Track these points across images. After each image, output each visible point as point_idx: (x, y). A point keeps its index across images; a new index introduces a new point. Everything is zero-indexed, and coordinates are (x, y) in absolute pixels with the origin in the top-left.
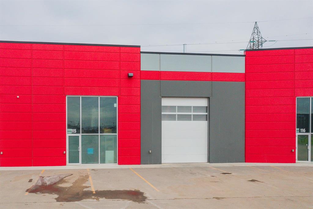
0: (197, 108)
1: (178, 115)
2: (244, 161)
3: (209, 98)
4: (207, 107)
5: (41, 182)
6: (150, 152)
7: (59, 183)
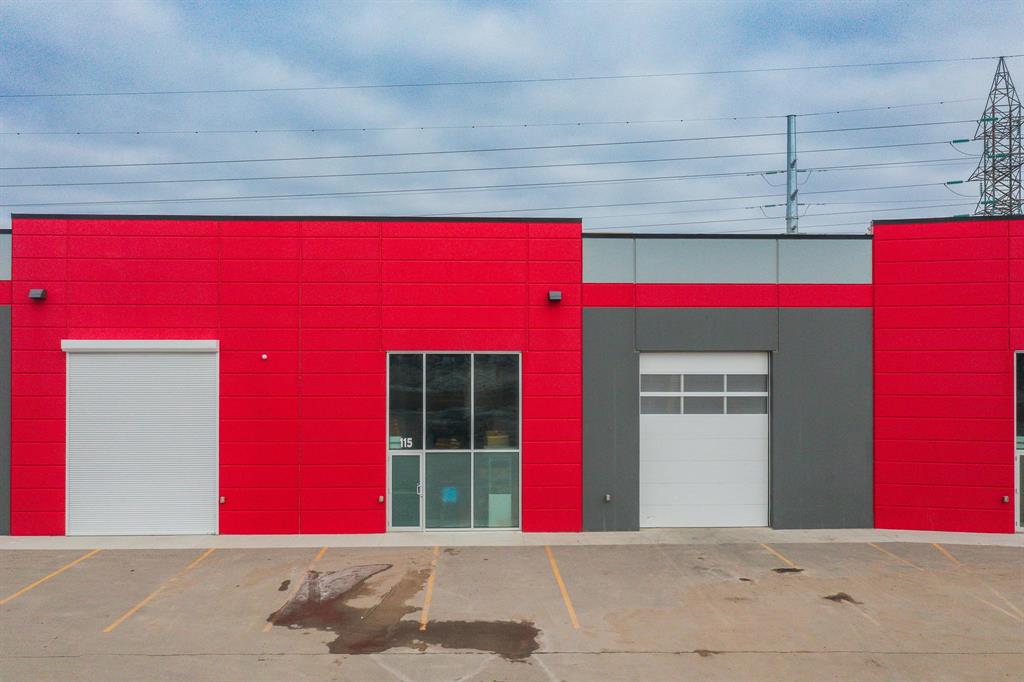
0: (737, 381)
1: (685, 398)
2: (872, 523)
3: (770, 353)
4: (766, 376)
5: (308, 592)
6: (608, 498)
7: (350, 597)
